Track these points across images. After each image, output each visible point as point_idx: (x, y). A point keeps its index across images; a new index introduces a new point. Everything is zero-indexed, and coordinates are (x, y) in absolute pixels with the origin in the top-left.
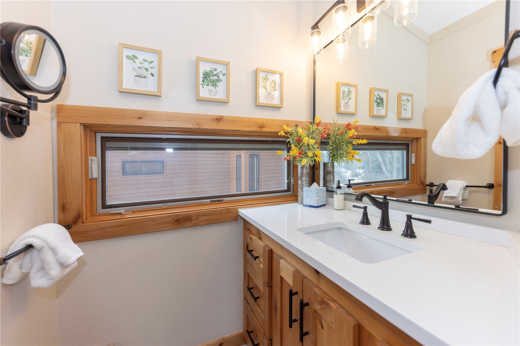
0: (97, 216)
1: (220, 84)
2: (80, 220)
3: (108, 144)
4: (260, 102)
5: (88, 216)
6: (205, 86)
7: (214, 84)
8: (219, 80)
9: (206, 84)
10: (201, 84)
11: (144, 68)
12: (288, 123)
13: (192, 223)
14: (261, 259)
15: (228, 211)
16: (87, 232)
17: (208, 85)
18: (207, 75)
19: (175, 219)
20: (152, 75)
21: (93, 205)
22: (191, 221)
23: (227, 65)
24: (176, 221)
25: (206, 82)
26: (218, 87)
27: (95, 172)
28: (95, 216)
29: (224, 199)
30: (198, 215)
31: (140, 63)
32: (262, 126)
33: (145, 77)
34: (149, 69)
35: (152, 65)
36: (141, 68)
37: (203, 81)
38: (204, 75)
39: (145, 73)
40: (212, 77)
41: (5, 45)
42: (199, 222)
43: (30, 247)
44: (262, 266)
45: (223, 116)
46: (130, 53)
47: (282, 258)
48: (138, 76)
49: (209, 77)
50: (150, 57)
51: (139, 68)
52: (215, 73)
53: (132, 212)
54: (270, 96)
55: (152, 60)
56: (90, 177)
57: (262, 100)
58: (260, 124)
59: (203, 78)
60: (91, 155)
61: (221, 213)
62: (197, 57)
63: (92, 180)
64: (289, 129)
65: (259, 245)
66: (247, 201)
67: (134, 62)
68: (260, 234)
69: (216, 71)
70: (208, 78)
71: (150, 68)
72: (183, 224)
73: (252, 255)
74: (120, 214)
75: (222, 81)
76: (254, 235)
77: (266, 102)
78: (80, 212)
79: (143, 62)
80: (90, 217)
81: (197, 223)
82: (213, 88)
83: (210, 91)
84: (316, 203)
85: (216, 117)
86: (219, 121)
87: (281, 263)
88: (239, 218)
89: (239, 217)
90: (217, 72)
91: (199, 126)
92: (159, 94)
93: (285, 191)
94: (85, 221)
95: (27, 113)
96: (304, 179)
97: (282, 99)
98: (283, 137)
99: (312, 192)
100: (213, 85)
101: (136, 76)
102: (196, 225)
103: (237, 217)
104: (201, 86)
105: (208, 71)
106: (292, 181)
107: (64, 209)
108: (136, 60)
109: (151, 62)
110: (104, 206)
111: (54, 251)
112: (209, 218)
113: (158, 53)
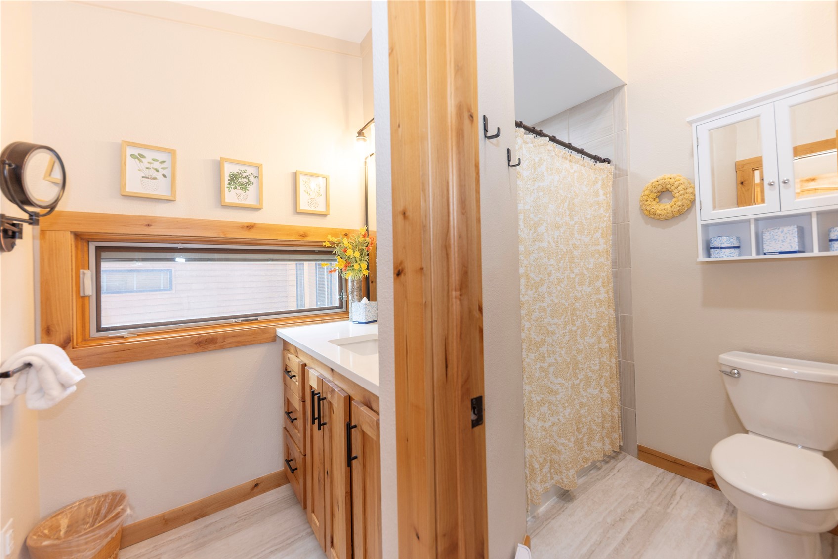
0: (90, 340)
1: (250, 188)
2: (71, 344)
3: (104, 255)
4: (301, 208)
5: (80, 340)
6: (232, 190)
7: (244, 187)
8: (249, 183)
9: (233, 187)
10: (227, 187)
11: (153, 168)
12: (335, 233)
13: (217, 345)
14: (297, 377)
15: (264, 331)
16: (80, 359)
17: (236, 188)
18: (233, 178)
19: (195, 342)
20: (164, 176)
21: (85, 327)
22: (216, 343)
23: (258, 167)
24: (196, 344)
25: (233, 185)
26: (248, 190)
27: (89, 289)
28: (88, 340)
29: (259, 318)
30: (225, 337)
31: (149, 163)
32: (304, 235)
33: (155, 179)
34: (160, 170)
35: (164, 165)
36: (150, 169)
37: (229, 184)
38: (230, 177)
39: (155, 174)
40: (241, 179)
41: (14, 168)
42: (227, 344)
43: (29, 365)
44: (297, 383)
45: (255, 224)
46: (136, 152)
47: (312, 368)
48: (146, 177)
49: (237, 179)
50: (161, 156)
51: (147, 168)
52: (244, 175)
53: (138, 335)
54: (314, 202)
55: (164, 160)
56: (82, 294)
57: (304, 206)
58: (302, 233)
59: (229, 180)
60: (84, 269)
61: (254, 333)
62: (221, 158)
63: (83, 297)
64: (335, 240)
65: (294, 363)
66: (289, 319)
67: (141, 161)
68: (297, 351)
69: (245, 172)
70: (236, 181)
71: (162, 168)
72: (206, 347)
73: (289, 375)
74: (122, 337)
75: (253, 184)
76: (292, 354)
77: (308, 208)
78: (70, 335)
79: (152, 161)
80: (81, 342)
81: (223, 345)
82: (243, 192)
83: (238, 196)
84: (364, 318)
85: (246, 225)
86: (250, 229)
87: (310, 373)
88: (277, 339)
89: (277, 337)
90: (247, 174)
91: (225, 235)
92: (172, 198)
93: (337, 308)
94: (76, 347)
95: (20, 227)
96: (355, 293)
97: (327, 206)
98: (329, 247)
99: (361, 307)
100: (242, 189)
101: (143, 177)
102: (222, 348)
103: (275, 338)
104: (227, 190)
105: (235, 173)
106: (344, 296)
107: (48, 332)
108: (143, 159)
109: (163, 162)
110: (99, 329)
111: (55, 370)
112: (238, 339)
113: (172, 153)
